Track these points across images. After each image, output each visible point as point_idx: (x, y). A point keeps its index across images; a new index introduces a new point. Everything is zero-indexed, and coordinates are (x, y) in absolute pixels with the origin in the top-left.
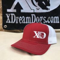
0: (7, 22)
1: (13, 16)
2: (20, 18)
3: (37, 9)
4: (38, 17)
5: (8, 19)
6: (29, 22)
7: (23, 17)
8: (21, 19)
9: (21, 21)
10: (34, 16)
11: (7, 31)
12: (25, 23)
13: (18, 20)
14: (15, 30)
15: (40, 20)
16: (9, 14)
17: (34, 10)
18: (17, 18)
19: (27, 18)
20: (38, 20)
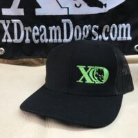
0: (4, 40)
1: (18, 25)
2: (34, 30)
3: (76, 6)
4: (78, 27)
5: (7, 33)
6: (58, 38)
7: (43, 26)
8: (36, 31)
9: (37, 37)
10: (68, 25)
11: (6, 61)
12: (46, 40)
13: (30, 34)
14: (25, 60)
15: (84, 33)
16: (8, 22)
17: (68, 8)
18: (28, 29)
19: (51, 29)
20: (80, 34)
